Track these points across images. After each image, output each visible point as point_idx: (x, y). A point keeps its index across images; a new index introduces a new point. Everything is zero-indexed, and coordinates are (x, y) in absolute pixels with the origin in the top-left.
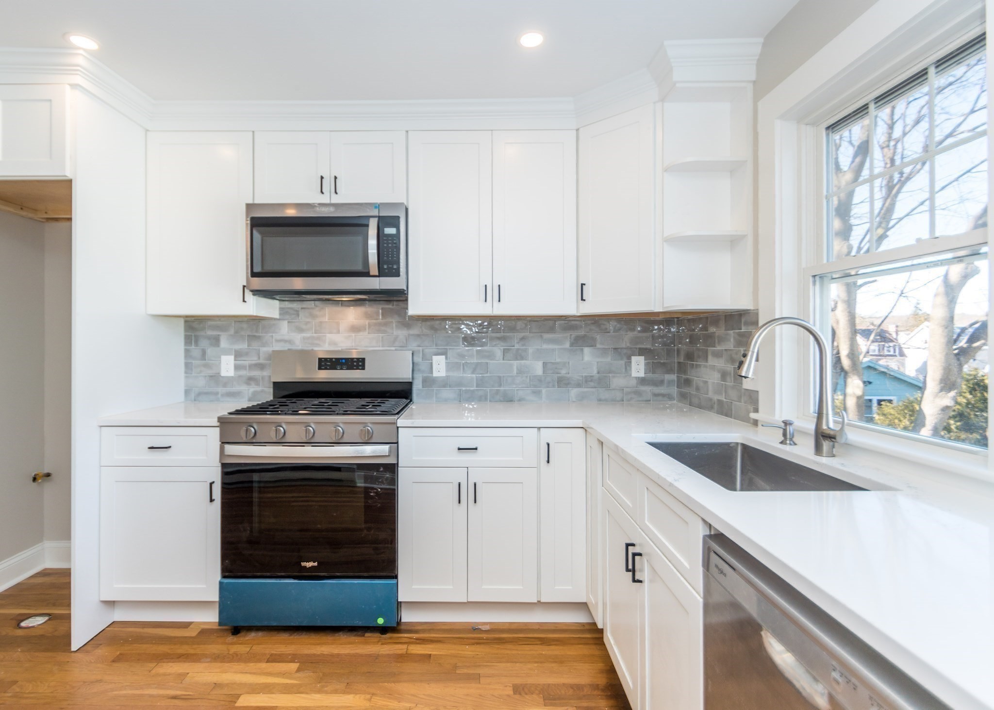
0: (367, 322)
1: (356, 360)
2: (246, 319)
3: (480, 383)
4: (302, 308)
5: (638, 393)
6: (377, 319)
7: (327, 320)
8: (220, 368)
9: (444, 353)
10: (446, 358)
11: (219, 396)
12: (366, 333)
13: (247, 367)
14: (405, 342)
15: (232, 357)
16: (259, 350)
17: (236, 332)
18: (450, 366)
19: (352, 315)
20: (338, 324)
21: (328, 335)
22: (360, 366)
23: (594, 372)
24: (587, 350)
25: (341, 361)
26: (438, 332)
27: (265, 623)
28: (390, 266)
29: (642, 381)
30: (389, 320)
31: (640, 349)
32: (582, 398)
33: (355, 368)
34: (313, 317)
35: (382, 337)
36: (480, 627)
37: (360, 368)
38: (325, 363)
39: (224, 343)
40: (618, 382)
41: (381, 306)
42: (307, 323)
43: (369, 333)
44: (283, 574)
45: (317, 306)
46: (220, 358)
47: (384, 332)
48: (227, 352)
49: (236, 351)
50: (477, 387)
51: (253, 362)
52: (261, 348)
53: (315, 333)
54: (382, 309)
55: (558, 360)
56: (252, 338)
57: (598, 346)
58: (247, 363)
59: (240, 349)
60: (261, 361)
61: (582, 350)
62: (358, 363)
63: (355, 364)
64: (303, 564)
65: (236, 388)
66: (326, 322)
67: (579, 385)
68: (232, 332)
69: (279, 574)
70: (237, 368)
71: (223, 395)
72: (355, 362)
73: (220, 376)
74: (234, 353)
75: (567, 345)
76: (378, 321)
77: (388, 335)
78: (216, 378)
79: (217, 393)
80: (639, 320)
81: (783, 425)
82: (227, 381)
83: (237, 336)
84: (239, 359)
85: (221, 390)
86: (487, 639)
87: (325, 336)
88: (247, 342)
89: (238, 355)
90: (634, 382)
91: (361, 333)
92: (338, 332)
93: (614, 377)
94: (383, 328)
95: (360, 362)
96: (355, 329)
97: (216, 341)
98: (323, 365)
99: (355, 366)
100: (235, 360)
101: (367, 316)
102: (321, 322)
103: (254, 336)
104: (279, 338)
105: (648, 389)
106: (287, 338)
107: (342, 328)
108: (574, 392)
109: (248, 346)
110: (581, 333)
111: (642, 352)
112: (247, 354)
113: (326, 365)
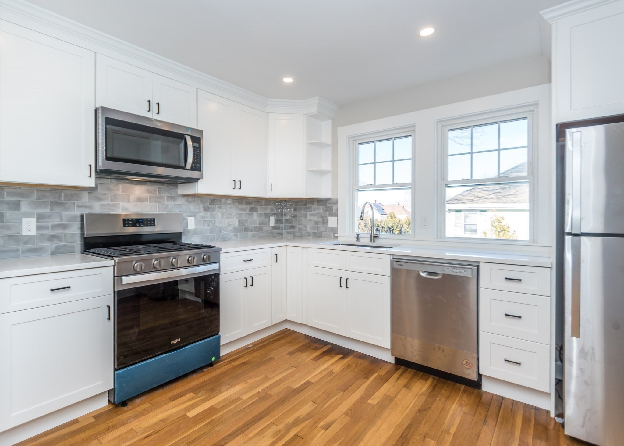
0: (149, 195)
1: (149, 220)
2: (49, 189)
3: (212, 231)
4: (100, 183)
5: (272, 233)
6: (155, 194)
7: (120, 193)
8: (21, 229)
9: (194, 216)
10: (195, 218)
11: (20, 252)
12: (148, 203)
13: (50, 227)
14: (172, 209)
15: (34, 220)
16: (62, 214)
17: (38, 199)
18: (196, 223)
19: (139, 191)
20: (128, 196)
21: (121, 203)
22: (152, 223)
23: (258, 225)
24: (255, 214)
25: (139, 221)
26: (191, 203)
27: (150, 388)
28: (196, 165)
29: (274, 228)
30: (163, 195)
31: (273, 213)
32: (253, 236)
33: (149, 225)
34: (110, 190)
35: (158, 206)
36: (248, 347)
37: (152, 225)
38: (127, 222)
39: (25, 207)
40: (265, 228)
41: (157, 187)
42: (104, 194)
43: (149, 203)
44: (160, 353)
45: (112, 183)
46: (21, 220)
47: (160, 202)
48: (28, 215)
49: (37, 214)
50: (210, 234)
51: (56, 223)
52: (63, 212)
53: (111, 202)
54: (158, 188)
55: (244, 219)
56: (54, 204)
57: (259, 212)
58: (50, 224)
59: (43, 213)
60: (64, 222)
61: (253, 214)
62: (151, 222)
63: (149, 222)
64: (172, 342)
65: (39, 245)
66: (119, 194)
67: (252, 231)
68: (34, 197)
69: (158, 354)
70: (38, 228)
71: (23, 252)
72: (149, 221)
73: (21, 235)
74: (36, 216)
75: (248, 212)
76: (156, 195)
77: (162, 204)
78: (16, 237)
79: (17, 250)
80: (273, 200)
81: (357, 235)
82: (28, 240)
83: (39, 202)
84: (42, 221)
85: (21, 247)
86: (257, 348)
87: (119, 204)
88: (49, 207)
89: (40, 218)
90: (270, 228)
91: (145, 203)
92: (129, 201)
93: (264, 226)
94: (159, 200)
95: (152, 221)
96: (140, 200)
97: (16, 206)
98: (127, 224)
99: (149, 224)
100: (37, 222)
101: (149, 191)
102: (116, 194)
103: (57, 203)
104: (80, 204)
105: (275, 231)
106: (87, 204)
107: (131, 199)
108: (250, 234)
109: (51, 210)
110: (253, 206)
111: (274, 214)
112: (49, 217)
113: (129, 223)
